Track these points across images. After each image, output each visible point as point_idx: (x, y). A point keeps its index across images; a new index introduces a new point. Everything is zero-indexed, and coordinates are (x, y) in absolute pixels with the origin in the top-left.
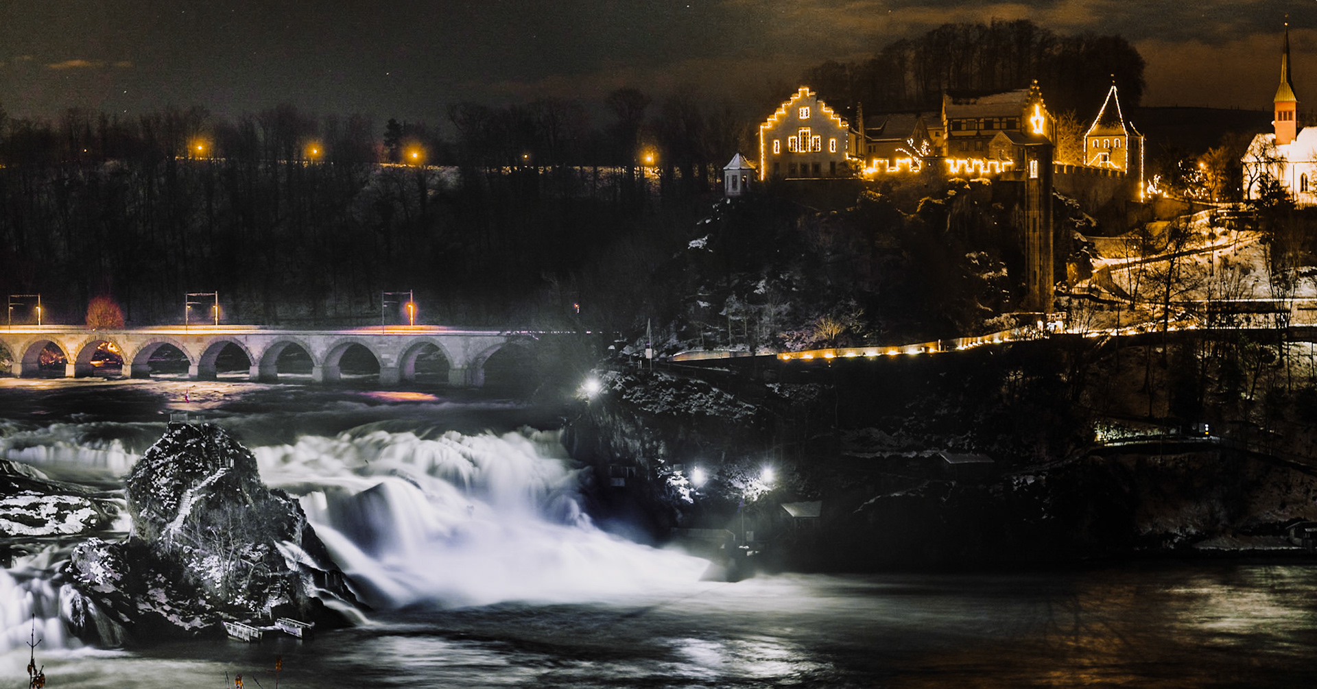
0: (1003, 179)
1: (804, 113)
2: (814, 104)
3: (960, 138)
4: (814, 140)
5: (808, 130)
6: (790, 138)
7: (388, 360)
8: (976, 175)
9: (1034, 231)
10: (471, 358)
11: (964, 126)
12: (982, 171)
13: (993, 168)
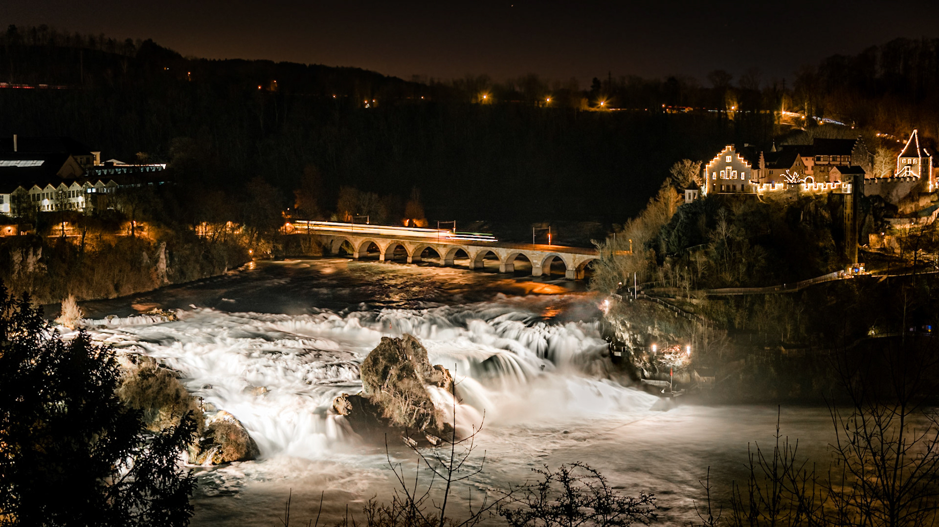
0: (834, 192)
1: (729, 159)
2: (733, 155)
3: (820, 165)
4: (733, 174)
5: (730, 168)
6: (721, 172)
7: (537, 264)
8: (820, 190)
9: (848, 220)
10: (577, 266)
11: (822, 159)
12: (822, 189)
13: (829, 187)
